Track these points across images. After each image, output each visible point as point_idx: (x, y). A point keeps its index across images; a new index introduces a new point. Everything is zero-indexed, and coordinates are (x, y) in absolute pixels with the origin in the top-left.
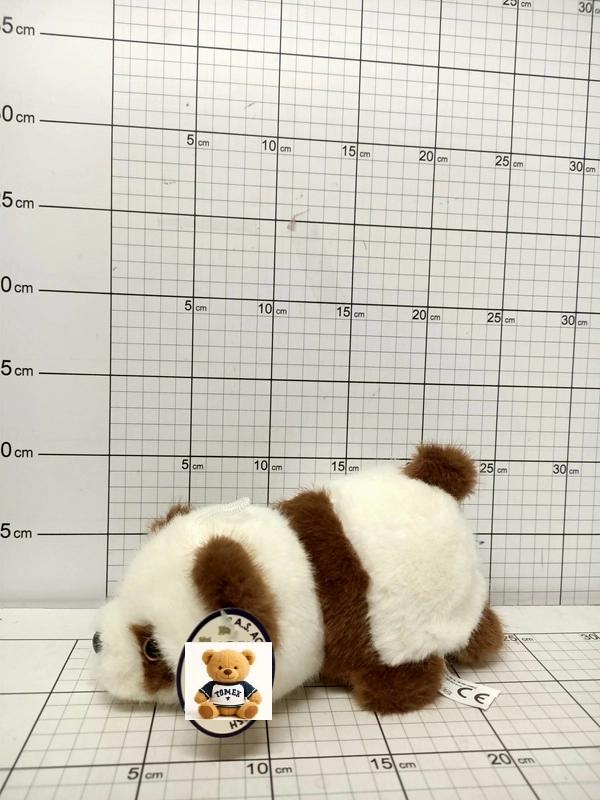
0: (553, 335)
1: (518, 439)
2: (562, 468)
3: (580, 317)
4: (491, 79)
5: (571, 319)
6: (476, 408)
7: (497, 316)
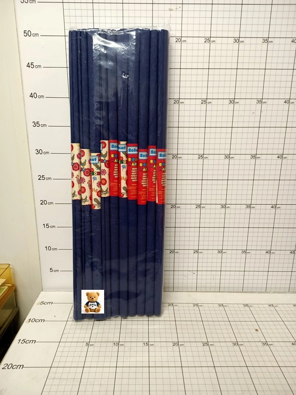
0: (218, 211)
1: (206, 243)
2: (221, 252)
3: (227, 206)
4: (197, 130)
5: (224, 206)
6: (192, 234)
7: (199, 206)
